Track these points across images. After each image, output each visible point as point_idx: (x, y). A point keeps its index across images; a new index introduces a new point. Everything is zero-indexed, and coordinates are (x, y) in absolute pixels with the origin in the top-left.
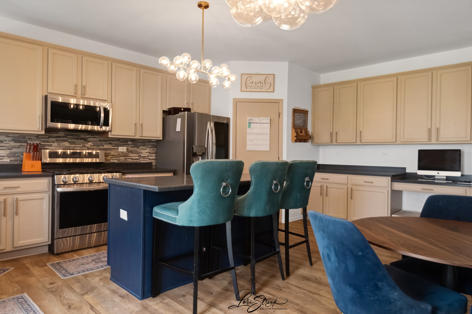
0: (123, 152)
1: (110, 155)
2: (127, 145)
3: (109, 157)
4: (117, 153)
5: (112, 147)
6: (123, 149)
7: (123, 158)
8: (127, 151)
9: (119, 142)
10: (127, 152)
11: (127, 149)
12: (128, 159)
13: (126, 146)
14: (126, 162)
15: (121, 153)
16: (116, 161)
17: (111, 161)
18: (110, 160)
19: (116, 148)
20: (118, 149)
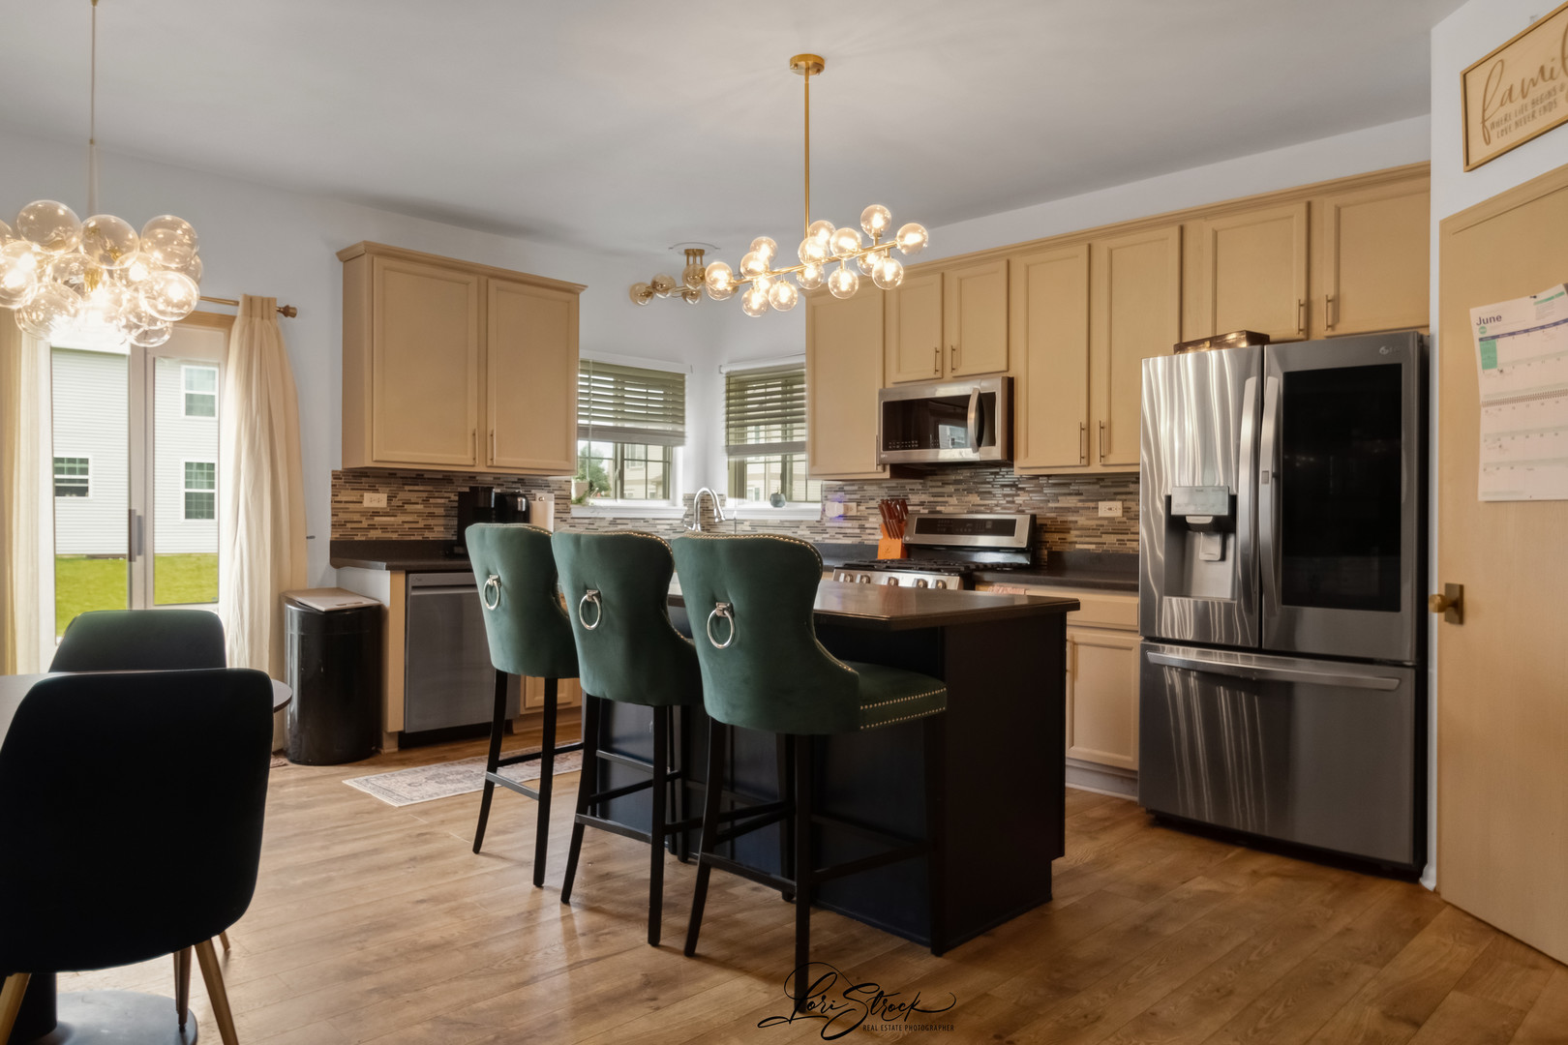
0: (1113, 518)
1: (1076, 529)
2: (1124, 497)
3: (1073, 532)
4: (1094, 523)
5: (1080, 504)
6: (1110, 509)
7: (1113, 538)
8: (1123, 516)
9: (1101, 487)
10: (1125, 519)
11: (1123, 508)
12: (1128, 540)
13: (1120, 500)
14: (1125, 551)
15: (1105, 523)
16: (1093, 547)
17: (1078, 546)
18: (1076, 543)
19: (1092, 505)
20: (1096, 508)
